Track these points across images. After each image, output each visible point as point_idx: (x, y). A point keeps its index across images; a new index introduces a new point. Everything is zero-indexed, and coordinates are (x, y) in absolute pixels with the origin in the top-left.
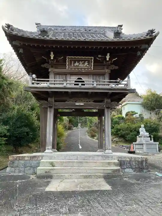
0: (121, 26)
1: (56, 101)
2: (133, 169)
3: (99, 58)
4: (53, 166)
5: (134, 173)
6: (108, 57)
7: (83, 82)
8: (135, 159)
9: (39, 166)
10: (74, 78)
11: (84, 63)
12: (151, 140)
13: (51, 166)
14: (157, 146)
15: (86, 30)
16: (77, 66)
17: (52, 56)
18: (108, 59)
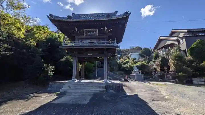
0: (117, 12)
1: (79, 53)
2: (114, 90)
3: (102, 29)
4: (70, 88)
5: (115, 93)
6: (106, 29)
7: (93, 42)
8: (115, 85)
9: (63, 88)
10: (88, 41)
11: (93, 33)
12: (139, 73)
13: (68, 88)
14: (143, 76)
15: (97, 15)
16: (89, 34)
17: (76, 30)
18: (106, 30)
